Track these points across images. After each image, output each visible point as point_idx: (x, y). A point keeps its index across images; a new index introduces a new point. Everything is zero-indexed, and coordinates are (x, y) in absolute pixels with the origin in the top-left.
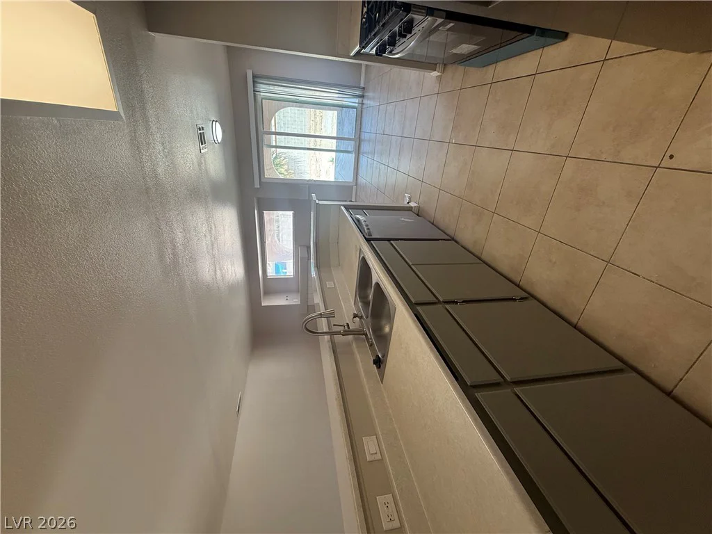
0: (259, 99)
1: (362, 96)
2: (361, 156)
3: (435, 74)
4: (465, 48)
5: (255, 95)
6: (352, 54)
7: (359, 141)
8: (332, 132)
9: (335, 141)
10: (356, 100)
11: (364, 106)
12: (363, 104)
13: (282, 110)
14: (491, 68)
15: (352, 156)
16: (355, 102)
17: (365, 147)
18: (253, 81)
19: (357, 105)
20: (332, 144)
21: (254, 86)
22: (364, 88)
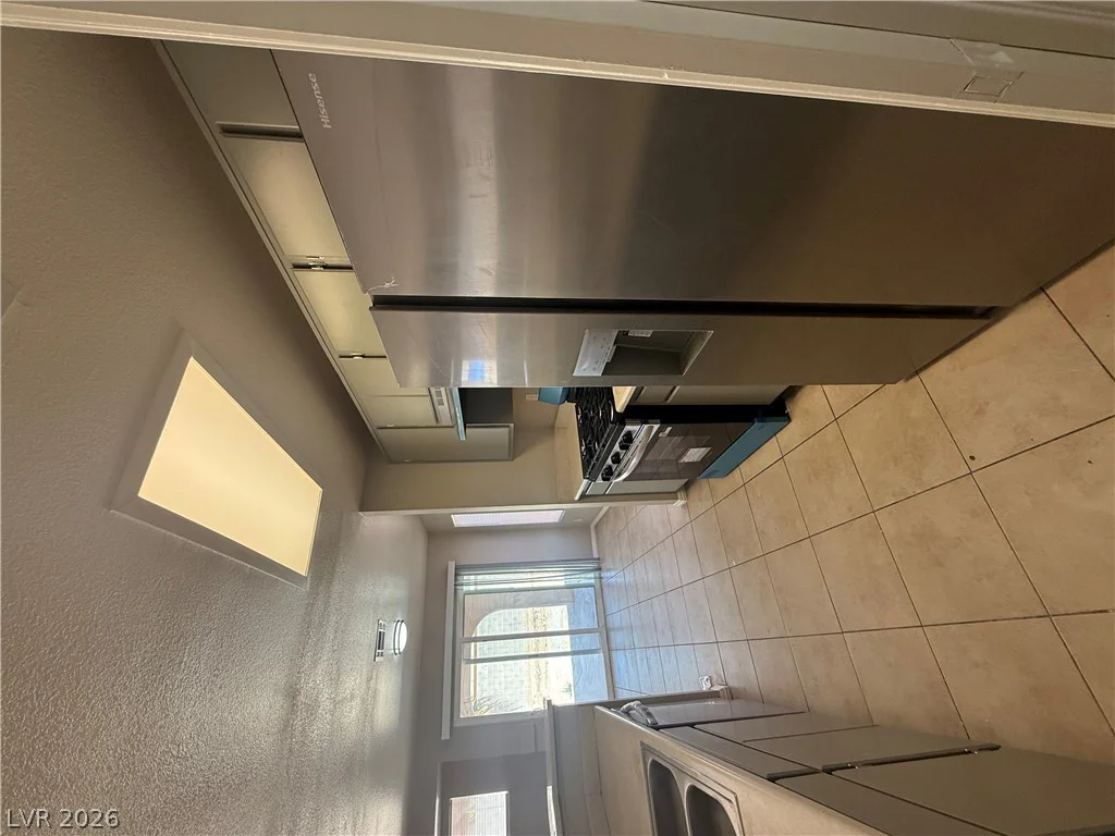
0: (460, 596)
1: (600, 569)
2: (614, 654)
3: (680, 503)
4: (695, 454)
5: (456, 590)
6: (577, 498)
7: (605, 631)
8: (562, 626)
9: (568, 637)
10: (592, 575)
11: (604, 581)
12: (601, 578)
13: (487, 617)
14: (736, 473)
15: (599, 658)
16: (589, 578)
17: (618, 639)
18: (456, 575)
19: (593, 581)
20: (564, 643)
21: (456, 580)
22: (599, 559)
